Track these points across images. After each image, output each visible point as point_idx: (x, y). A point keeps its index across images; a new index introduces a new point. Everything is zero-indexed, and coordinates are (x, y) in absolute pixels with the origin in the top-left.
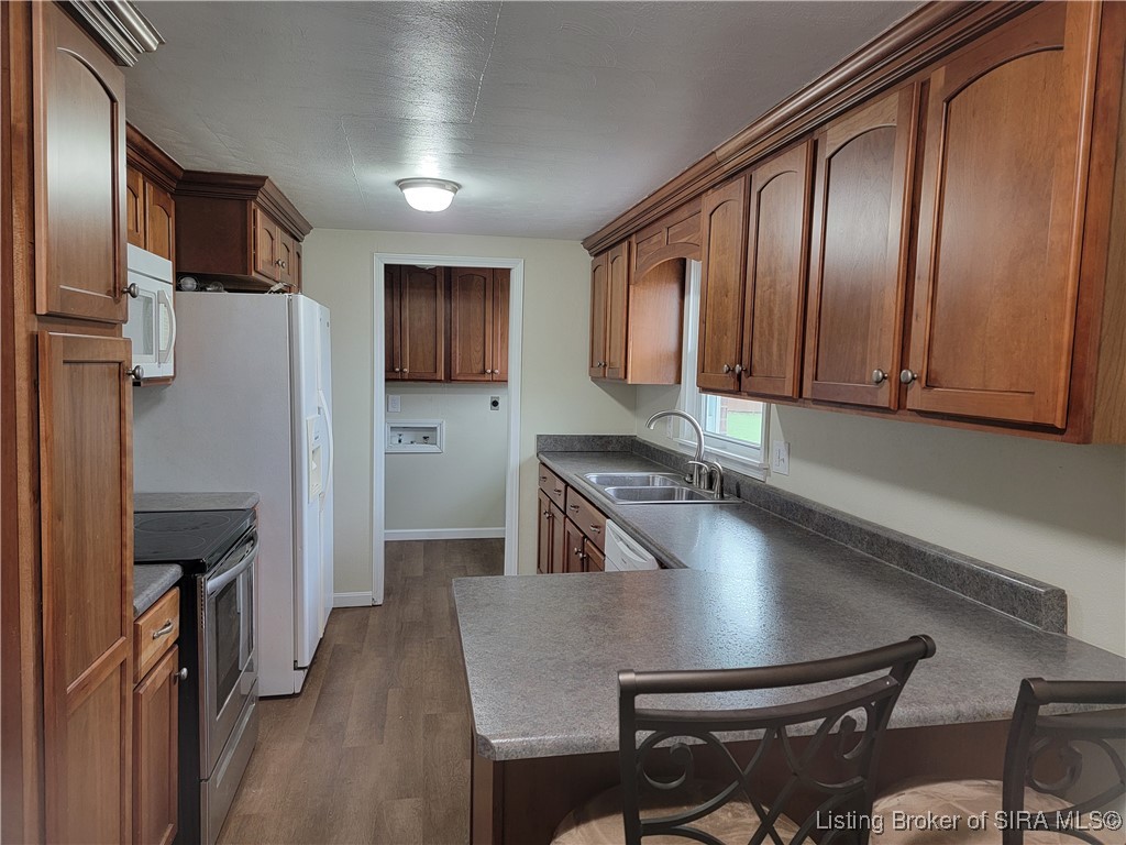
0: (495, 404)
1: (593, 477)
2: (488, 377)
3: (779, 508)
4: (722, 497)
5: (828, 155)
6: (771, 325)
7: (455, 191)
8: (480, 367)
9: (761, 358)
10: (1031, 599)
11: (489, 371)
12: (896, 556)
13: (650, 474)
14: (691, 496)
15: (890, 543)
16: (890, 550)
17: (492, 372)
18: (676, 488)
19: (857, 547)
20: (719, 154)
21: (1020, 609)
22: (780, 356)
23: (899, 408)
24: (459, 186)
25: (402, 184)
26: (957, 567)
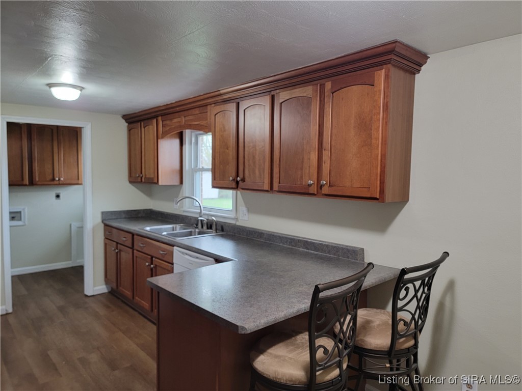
0: (58, 196)
1: (148, 229)
2: (55, 182)
3: (245, 234)
4: (216, 232)
5: (281, 102)
6: (254, 163)
7: (81, 90)
8: (51, 177)
9: (250, 175)
10: (354, 252)
11: (57, 179)
12: (303, 246)
13: (174, 226)
14: (200, 233)
15: (299, 241)
16: (300, 244)
17: (59, 179)
18: (193, 230)
19: (284, 244)
20: (222, 92)
21: (350, 256)
22: (260, 175)
23: (317, 193)
24: (83, 88)
25: (50, 85)
26: (327, 246)
